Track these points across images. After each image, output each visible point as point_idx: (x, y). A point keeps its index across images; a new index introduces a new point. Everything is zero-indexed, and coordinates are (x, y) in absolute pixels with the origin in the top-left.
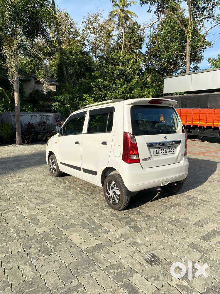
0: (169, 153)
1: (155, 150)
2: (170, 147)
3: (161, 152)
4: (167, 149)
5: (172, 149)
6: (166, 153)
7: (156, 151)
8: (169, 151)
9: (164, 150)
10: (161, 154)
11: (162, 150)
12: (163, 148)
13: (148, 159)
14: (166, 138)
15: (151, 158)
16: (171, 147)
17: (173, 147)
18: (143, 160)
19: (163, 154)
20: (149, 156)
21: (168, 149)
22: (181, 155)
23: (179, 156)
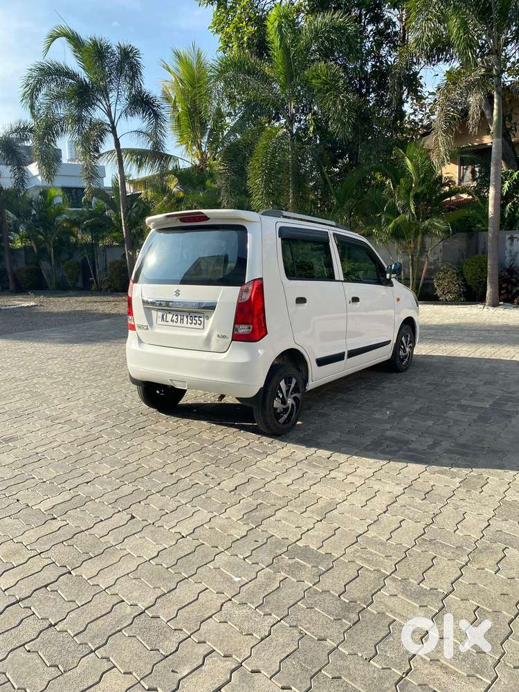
0: (189, 325)
1: (160, 314)
2: (192, 314)
3: (172, 321)
4: (185, 317)
5: (197, 319)
6: (182, 325)
7: (163, 316)
8: (189, 321)
9: (179, 317)
10: (171, 323)
11: (175, 318)
12: (176, 313)
15: (149, 327)
16: (196, 315)
17: (200, 315)
18: (140, 327)
19: (174, 324)
20: (146, 323)
21: (187, 317)
22: (218, 336)
23: (214, 338)
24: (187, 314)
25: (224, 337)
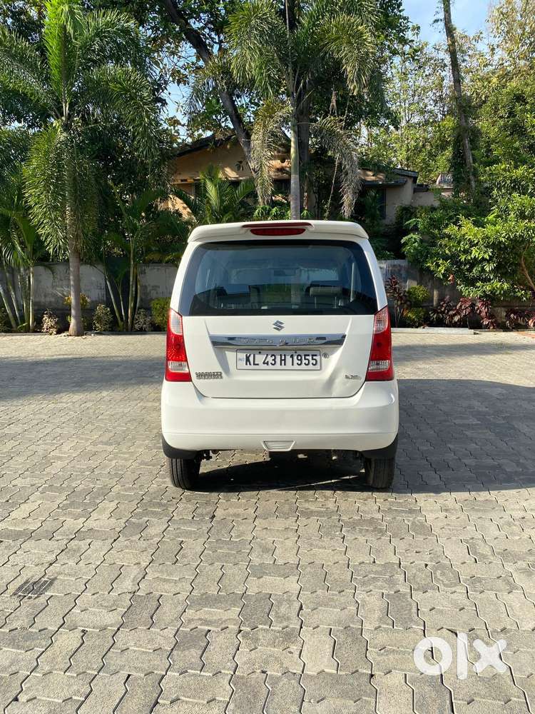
1: (242, 356)
2: (299, 353)
3: (266, 363)
4: (288, 357)
5: (309, 358)
6: (283, 367)
7: (248, 358)
8: (296, 361)
9: (278, 357)
10: (263, 367)
11: (270, 359)
12: (271, 352)
13: (217, 375)
14: (279, 326)
15: (223, 375)
16: (307, 353)
17: (314, 353)
18: (200, 376)
19: (270, 367)
20: (218, 369)
21: (292, 356)
22: (347, 377)
23: (340, 379)
24: (293, 352)
25: (354, 377)
